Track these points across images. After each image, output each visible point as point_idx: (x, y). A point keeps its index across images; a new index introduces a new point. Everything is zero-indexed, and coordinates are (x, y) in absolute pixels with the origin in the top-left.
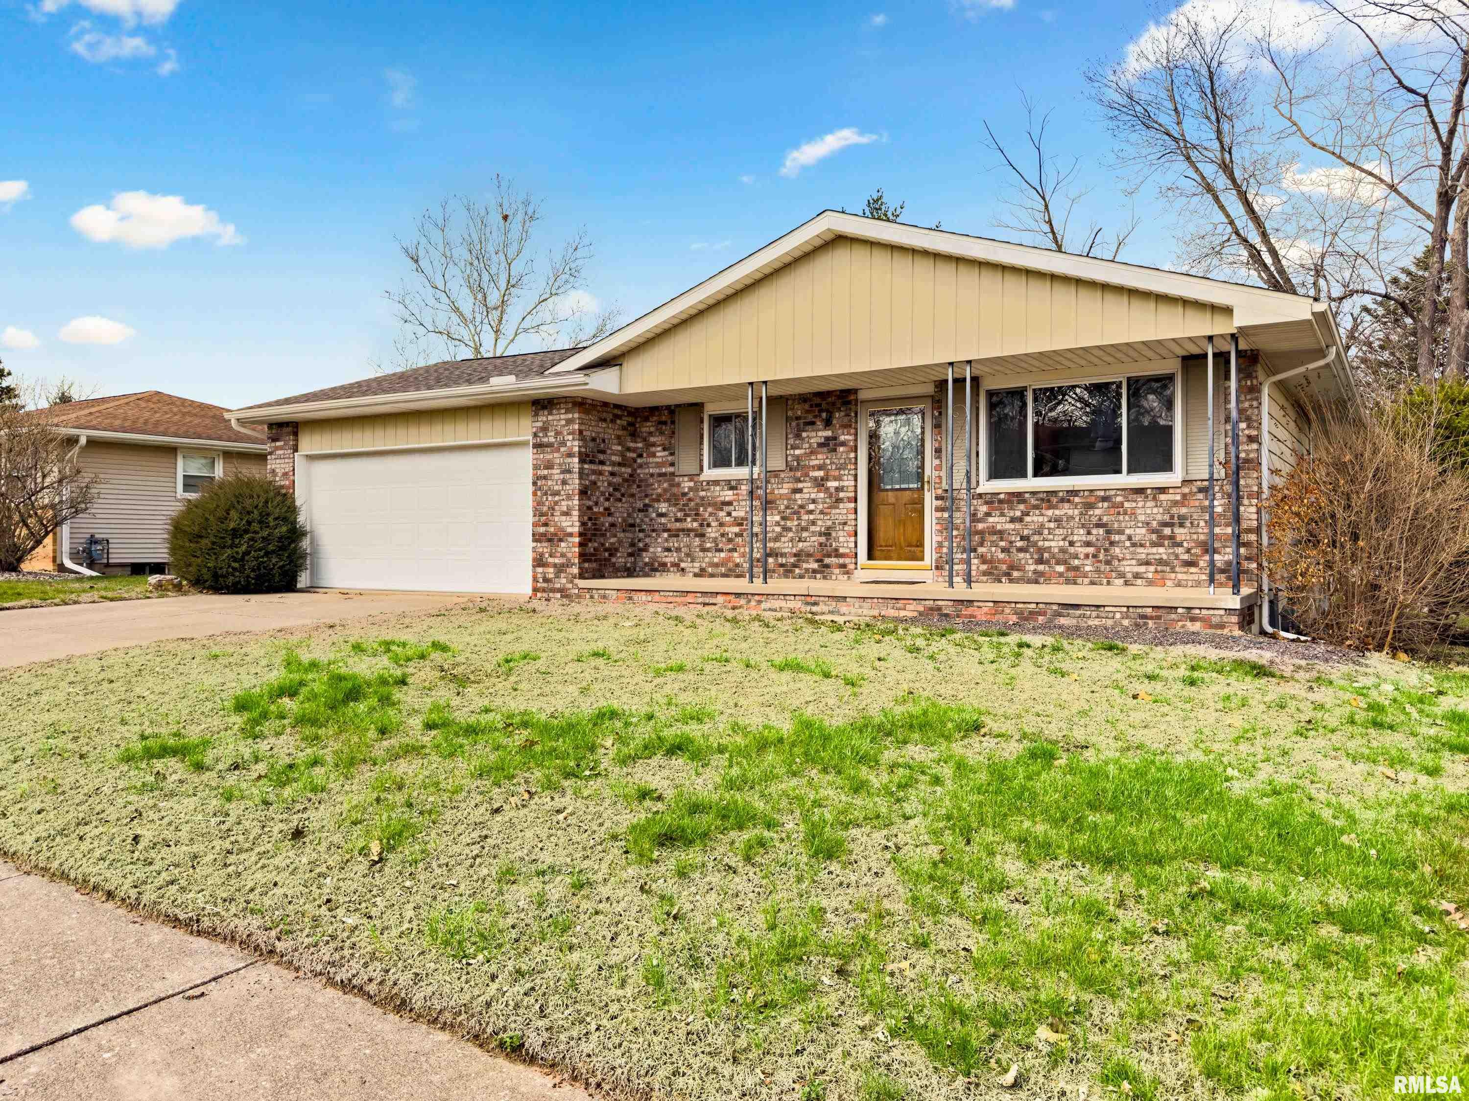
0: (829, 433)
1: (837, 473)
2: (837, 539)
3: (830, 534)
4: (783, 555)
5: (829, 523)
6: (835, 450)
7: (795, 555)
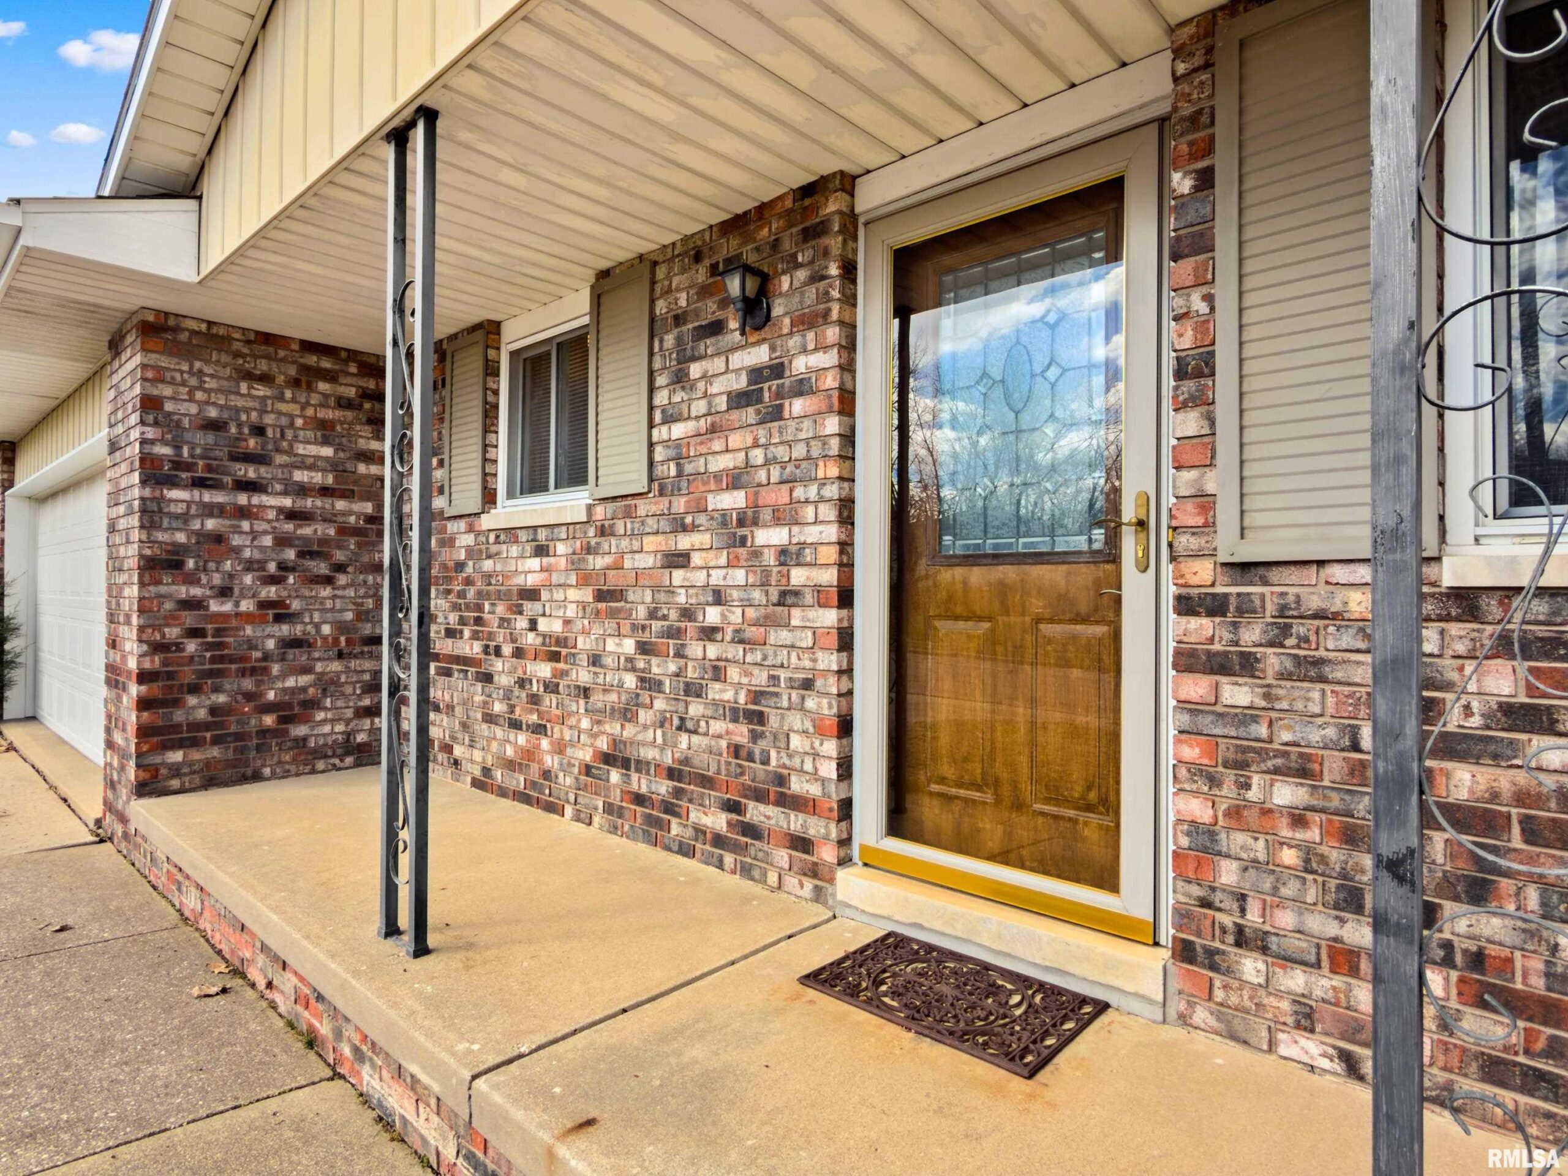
0: (760, 355)
1: (781, 496)
2: (783, 739)
3: (759, 718)
4: (642, 766)
5: (760, 678)
6: (776, 414)
7: (672, 774)
